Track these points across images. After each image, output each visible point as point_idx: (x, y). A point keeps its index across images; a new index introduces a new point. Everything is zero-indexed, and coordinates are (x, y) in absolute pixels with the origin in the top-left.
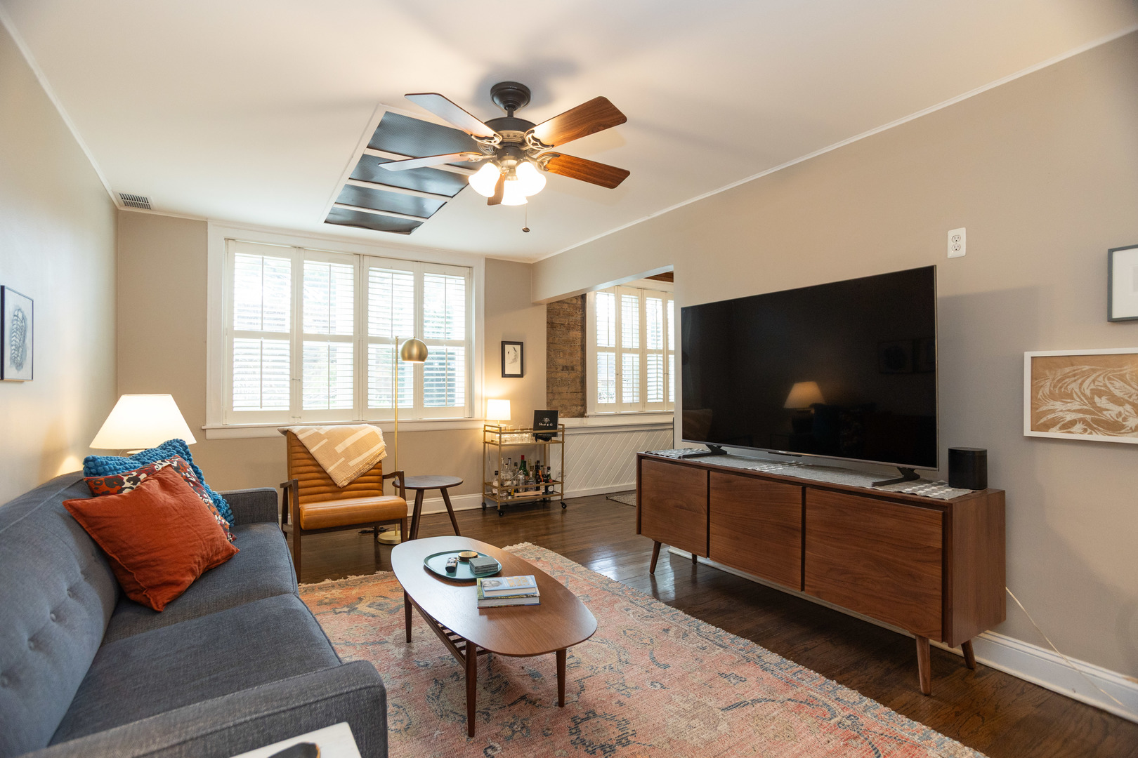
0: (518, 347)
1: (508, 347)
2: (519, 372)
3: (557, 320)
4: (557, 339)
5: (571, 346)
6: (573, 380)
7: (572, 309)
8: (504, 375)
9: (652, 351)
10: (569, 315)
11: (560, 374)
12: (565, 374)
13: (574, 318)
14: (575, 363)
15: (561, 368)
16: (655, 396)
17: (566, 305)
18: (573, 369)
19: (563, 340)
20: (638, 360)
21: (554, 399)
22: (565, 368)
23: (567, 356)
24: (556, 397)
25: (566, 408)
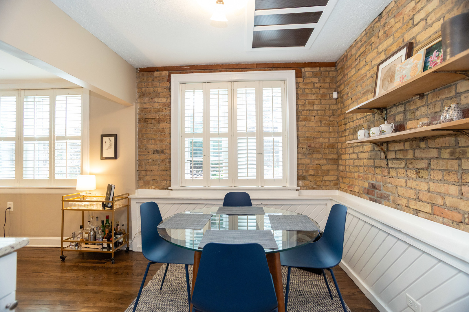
0: (112, 138)
1: (105, 138)
2: (113, 156)
3: (149, 116)
4: (149, 130)
5: (161, 135)
6: (163, 161)
7: (162, 107)
8: (102, 158)
9: (242, 134)
10: (159, 111)
11: (151, 157)
12: (156, 157)
13: (163, 113)
14: (164, 147)
15: (152, 151)
16: (245, 174)
17: (157, 104)
18: (162, 152)
19: (154, 131)
20: (227, 142)
21: (146, 175)
22: (156, 152)
23: (158, 143)
24: (148, 173)
25: (157, 182)
